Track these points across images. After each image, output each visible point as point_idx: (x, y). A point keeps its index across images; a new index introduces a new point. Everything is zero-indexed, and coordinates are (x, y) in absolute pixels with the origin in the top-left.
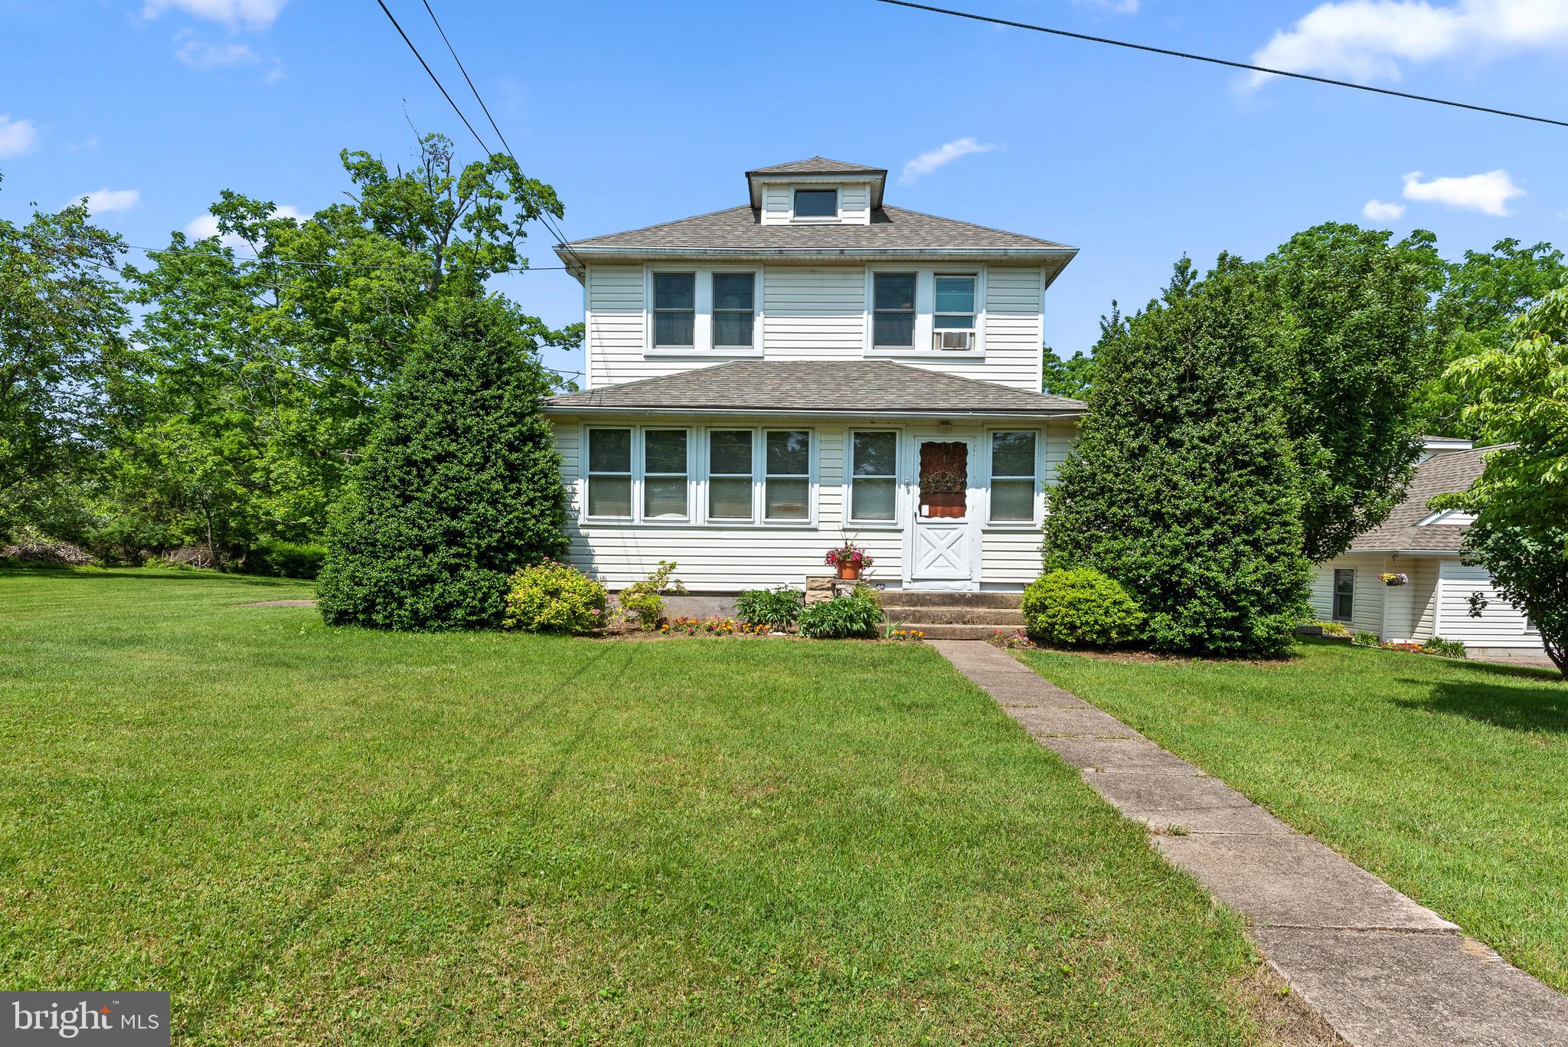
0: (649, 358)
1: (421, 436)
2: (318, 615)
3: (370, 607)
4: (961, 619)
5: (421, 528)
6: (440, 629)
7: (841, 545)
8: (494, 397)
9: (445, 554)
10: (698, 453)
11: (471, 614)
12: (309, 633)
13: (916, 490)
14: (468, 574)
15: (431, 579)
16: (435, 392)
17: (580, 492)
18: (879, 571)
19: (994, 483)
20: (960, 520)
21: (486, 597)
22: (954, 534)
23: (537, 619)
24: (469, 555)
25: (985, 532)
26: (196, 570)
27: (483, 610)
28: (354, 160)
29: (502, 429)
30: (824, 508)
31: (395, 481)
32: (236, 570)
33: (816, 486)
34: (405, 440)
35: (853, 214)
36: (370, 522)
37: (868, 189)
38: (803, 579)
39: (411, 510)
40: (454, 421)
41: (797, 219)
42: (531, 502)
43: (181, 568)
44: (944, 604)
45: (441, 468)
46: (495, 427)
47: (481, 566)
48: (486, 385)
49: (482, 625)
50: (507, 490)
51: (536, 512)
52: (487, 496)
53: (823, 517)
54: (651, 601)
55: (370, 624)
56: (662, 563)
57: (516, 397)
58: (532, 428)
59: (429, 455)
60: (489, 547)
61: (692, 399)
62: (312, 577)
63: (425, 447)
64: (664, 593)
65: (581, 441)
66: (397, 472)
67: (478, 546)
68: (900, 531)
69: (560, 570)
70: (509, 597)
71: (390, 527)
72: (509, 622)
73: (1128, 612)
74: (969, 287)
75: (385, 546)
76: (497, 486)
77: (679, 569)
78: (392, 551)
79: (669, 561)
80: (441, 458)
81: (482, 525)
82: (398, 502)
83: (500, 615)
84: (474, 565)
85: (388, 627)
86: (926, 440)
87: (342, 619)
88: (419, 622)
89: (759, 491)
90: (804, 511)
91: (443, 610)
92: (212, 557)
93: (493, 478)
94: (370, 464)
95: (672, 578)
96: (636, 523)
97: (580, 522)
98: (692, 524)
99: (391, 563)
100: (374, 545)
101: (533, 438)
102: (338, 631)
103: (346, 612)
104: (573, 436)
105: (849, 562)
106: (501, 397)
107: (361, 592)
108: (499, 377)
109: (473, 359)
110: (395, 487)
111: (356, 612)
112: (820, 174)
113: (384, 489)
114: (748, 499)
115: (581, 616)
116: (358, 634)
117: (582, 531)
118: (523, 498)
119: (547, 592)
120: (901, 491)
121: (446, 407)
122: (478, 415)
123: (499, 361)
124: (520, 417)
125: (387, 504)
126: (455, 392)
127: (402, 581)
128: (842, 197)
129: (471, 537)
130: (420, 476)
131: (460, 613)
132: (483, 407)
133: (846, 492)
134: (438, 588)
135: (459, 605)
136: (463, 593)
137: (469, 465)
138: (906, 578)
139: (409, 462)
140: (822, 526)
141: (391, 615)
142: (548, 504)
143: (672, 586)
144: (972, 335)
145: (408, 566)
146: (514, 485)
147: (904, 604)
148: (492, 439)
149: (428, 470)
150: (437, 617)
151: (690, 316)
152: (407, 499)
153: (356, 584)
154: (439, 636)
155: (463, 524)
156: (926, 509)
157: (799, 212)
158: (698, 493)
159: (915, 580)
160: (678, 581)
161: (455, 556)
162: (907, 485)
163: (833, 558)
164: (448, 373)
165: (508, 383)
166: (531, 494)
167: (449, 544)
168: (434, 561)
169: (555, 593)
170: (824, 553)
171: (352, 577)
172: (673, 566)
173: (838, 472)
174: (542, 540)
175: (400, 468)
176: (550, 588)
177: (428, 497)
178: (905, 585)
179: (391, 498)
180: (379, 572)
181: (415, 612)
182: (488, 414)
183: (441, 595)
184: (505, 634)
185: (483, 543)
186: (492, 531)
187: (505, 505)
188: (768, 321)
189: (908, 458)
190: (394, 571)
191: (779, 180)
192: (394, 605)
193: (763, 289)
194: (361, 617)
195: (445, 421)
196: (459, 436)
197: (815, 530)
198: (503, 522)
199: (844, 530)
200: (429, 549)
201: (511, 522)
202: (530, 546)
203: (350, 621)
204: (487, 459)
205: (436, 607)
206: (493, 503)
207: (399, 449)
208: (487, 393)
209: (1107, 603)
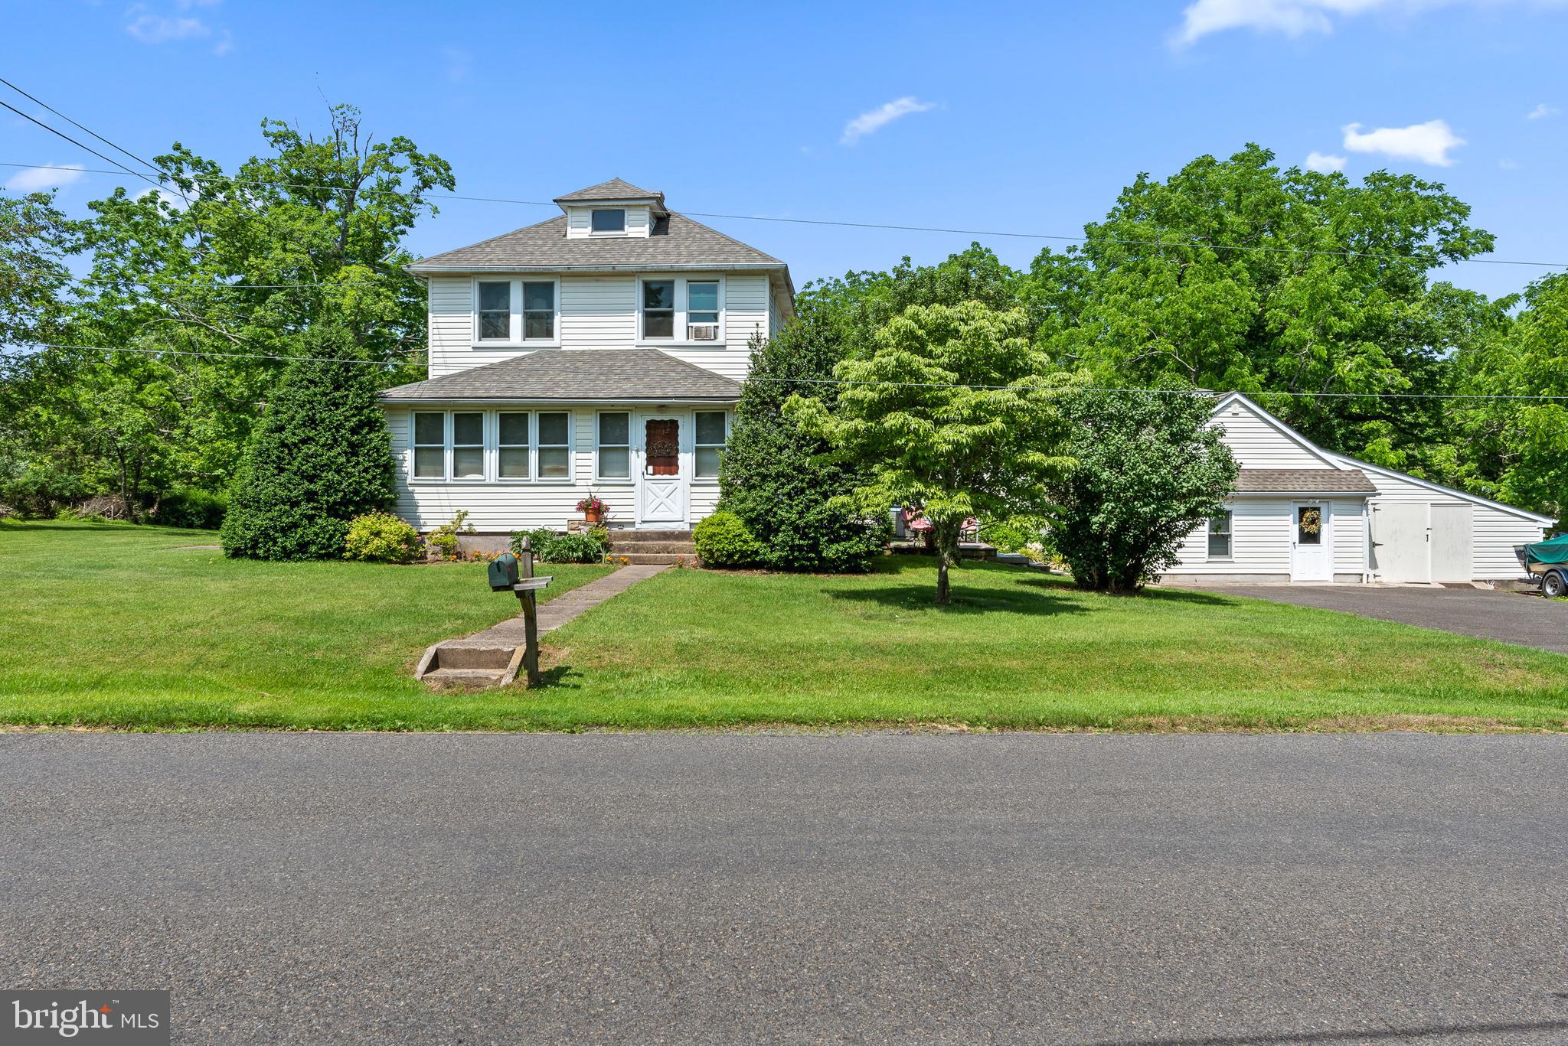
0: (475, 349)
1: (291, 427)
2: (222, 552)
3: (255, 547)
4: (666, 549)
5: (290, 491)
6: (301, 559)
7: (587, 496)
8: (342, 397)
9: (305, 507)
10: (491, 429)
11: (321, 549)
12: (215, 562)
13: (643, 455)
14: (319, 521)
15: (295, 525)
16: (301, 395)
17: (408, 459)
18: (619, 515)
19: (697, 449)
20: (675, 477)
21: (331, 537)
22: (671, 487)
23: (364, 551)
24: (321, 509)
25: (692, 485)
26: (108, 521)
27: (330, 546)
28: (273, 129)
29: (347, 419)
30: (579, 469)
31: (273, 458)
32: (149, 521)
33: (574, 452)
34: (281, 429)
35: (638, 229)
36: (256, 487)
37: (648, 209)
38: (565, 522)
39: (283, 478)
40: (314, 415)
41: (595, 233)
42: (366, 470)
43: (94, 520)
44: (659, 539)
45: (304, 449)
46: (342, 418)
47: (329, 516)
48: (337, 389)
49: (329, 556)
50: (348, 461)
51: (369, 476)
52: (334, 467)
53: (579, 476)
54: (449, 539)
55: (255, 557)
56: (458, 511)
57: (358, 395)
58: (369, 417)
59: (296, 439)
60: (335, 503)
61: (487, 390)
62: (218, 528)
63: (294, 434)
64: (459, 534)
65: (409, 422)
66: (275, 452)
67: (327, 502)
68: (633, 485)
69: (384, 517)
70: (347, 537)
71: (268, 490)
72: (348, 554)
73: (745, 542)
74: (714, 291)
75: (266, 503)
76: (342, 459)
77: (471, 516)
78: (270, 506)
79: (463, 510)
80: (304, 442)
81: (330, 487)
82: (276, 472)
83: (342, 550)
84: (324, 514)
85: (266, 558)
86: (649, 418)
87: (237, 554)
88: (287, 555)
89: (534, 457)
90: (565, 471)
91: (303, 547)
92: (124, 507)
93: (339, 454)
94: (258, 446)
95: (464, 522)
96: (448, 482)
97: (409, 481)
98: (487, 482)
99: (269, 515)
100: (258, 502)
101: (372, 425)
102: (234, 562)
103: (239, 549)
104: (405, 418)
105: (594, 509)
106: (347, 396)
107: (249, 534)
108: (346, 382)
109: (328, 371)
110: (274, 462)
111: (246, 549)
112: (609, 200)
113: (266, 463)
114: (525, 463)
115: (394, 550)
116: (247, 564)
117: (410, 488)
118: (361, 467)
119: (372, 534)
120: (633, 455)
121: (308, 406)
122: (331, 410)
123: (347, 370)
124: (360, 409)
125: (268, 473)
126: (315, 395)
127: (275, 526)
128: (629, 216)
129: (323, 496)
130: (290, 454)
131: (313, 549)
132: (333, 405)
133: (594, 456)
134: (300, 531)
135: (314, 543)
136: (316, 534)
137: (323, 446)
138: (638, 521)
139: (283, 445)
140: (578, 483)
141: (269, 550)
142: (378, 471)
143: (465, 528)
144: (717, 327)
145: (280, 516)
146: (354, 458)
147: (632, 539)
148: (340, 426)
149: (295, 450)
150: (298, 552)
151: (507, 316)
152: (281, 470)
153: (247, 529)
154: (299, 564)
155: (317, 486)
156: (651, 468)
157: (596, 228)
158: (491, 459)
159: (644, 522)
160: (470, 525)
161: (312, 509)
162: (637, 451)
163: (583, 507)
164: (311, 381)
165: (352, 386)
166: (367, 464)
167: (308, 501)
168: (297, 512)
169: (377, 534)
170: (576, 502)
171: (244, 525)
172: (466, 514)
173: (589, 442)
174: (373, 496)
175: (277, 448)
176: (375, 530)
177: (295, 468)
178: (637, 526)
179: (271, 469)
180: (260, 521)
181: (284, 548)
182: (337, 409)
183: (302, 536)
184: (346, 563)
185: (331, 500)
186: (337, 491)
187: (347, 473)
188: (565, 319)
189: (637, 432)
190: (271, 520)
191: (579, 204)
192: (271, 543)
193: (561, 295)
194: (249, 552)
195: (308, 416)
196: (317, 425)
197: (574, 485)
198: (345, 484)
199: (594, 485)
200: (295, 504)
201: (350, 484)
202: (365, 501)
203: (242, 555)
204: (335, 440)
205: (298, 544)
206: (338, 472)
207: (277, 435)
208: (337, 394)
209: (730, 536)
